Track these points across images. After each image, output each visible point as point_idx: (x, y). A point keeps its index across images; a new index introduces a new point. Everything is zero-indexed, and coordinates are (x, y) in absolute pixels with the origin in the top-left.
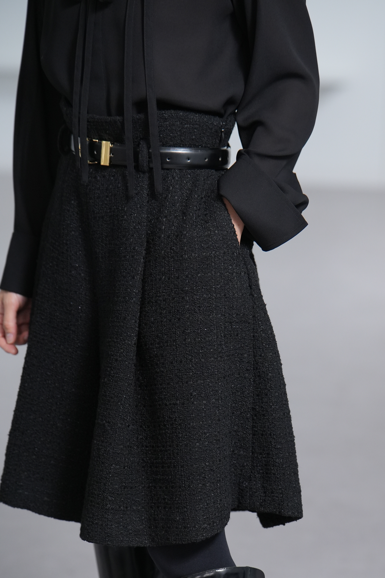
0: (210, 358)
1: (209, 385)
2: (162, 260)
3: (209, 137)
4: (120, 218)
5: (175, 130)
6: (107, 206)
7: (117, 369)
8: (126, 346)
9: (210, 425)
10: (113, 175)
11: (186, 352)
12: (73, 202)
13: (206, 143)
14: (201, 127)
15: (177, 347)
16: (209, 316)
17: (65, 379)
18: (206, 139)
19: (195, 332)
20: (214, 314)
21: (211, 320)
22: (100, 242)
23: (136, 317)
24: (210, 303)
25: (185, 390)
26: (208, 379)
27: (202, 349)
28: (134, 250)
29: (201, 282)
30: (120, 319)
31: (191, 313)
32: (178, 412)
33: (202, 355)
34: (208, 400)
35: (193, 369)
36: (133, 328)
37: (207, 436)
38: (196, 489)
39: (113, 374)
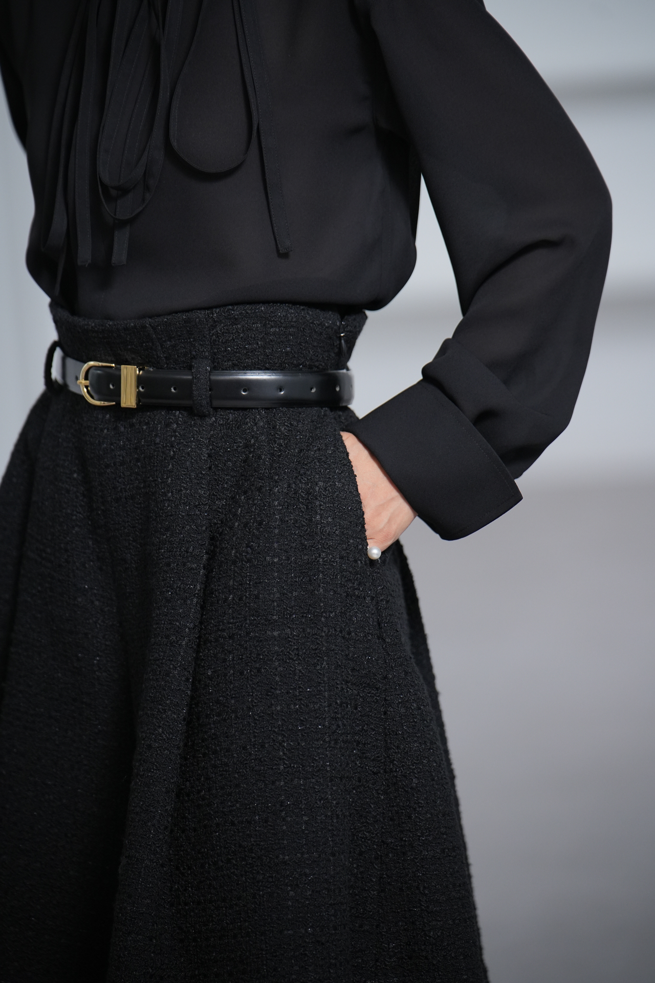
0: (317, 741)
1: (315, 788)
2: (230, 566)
3: (317, 349)
4: (159, 498)
5: (254, 338)
6: (139, 477)
7: (150, 762)
8: (168, 722)
9: (315, 861)
10: (147, 421)
11: (272, 728)
12: (75, 475)
13: (311, 359)
14: (301, 330)
15: (256, 720)
16: (315, 667)
17: (79, 790)
18: (311, 352)
19: (290, 693)
20: (325, 663)
21: (319, 673)
22: (131, 542)
23: (189, 672)
24: (318, 644)
25: (270, 797)
26: (313, 778)
27: (302, 725)
28: (187, 552)
29: (300, 607)
30: (160, 674)
31: (283, 660)
32: (256, 835)
33: (302, 735)
34: (311, 815)
35: (285, 759)
36: (183, 691)
37: (310, 880)
38: (288, 974)
39: (143, 771)
